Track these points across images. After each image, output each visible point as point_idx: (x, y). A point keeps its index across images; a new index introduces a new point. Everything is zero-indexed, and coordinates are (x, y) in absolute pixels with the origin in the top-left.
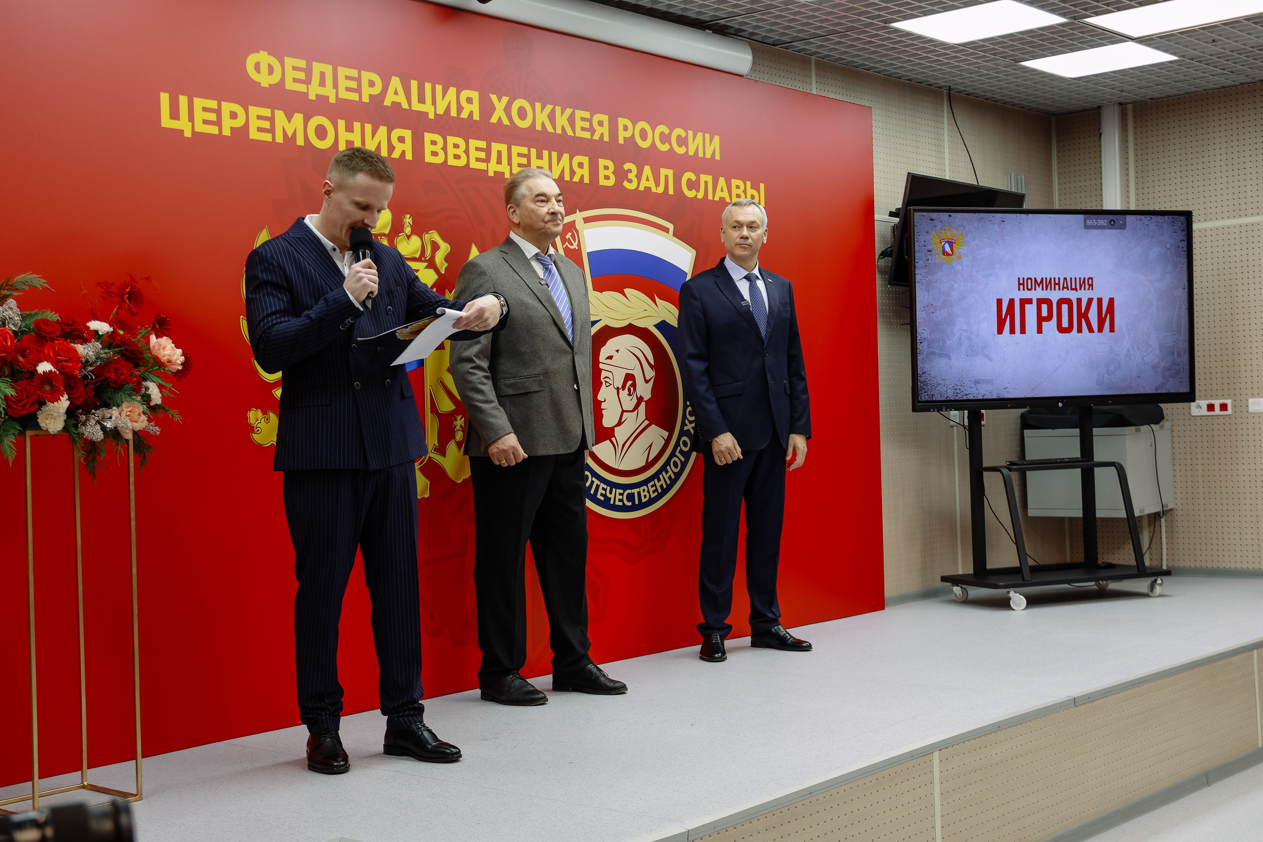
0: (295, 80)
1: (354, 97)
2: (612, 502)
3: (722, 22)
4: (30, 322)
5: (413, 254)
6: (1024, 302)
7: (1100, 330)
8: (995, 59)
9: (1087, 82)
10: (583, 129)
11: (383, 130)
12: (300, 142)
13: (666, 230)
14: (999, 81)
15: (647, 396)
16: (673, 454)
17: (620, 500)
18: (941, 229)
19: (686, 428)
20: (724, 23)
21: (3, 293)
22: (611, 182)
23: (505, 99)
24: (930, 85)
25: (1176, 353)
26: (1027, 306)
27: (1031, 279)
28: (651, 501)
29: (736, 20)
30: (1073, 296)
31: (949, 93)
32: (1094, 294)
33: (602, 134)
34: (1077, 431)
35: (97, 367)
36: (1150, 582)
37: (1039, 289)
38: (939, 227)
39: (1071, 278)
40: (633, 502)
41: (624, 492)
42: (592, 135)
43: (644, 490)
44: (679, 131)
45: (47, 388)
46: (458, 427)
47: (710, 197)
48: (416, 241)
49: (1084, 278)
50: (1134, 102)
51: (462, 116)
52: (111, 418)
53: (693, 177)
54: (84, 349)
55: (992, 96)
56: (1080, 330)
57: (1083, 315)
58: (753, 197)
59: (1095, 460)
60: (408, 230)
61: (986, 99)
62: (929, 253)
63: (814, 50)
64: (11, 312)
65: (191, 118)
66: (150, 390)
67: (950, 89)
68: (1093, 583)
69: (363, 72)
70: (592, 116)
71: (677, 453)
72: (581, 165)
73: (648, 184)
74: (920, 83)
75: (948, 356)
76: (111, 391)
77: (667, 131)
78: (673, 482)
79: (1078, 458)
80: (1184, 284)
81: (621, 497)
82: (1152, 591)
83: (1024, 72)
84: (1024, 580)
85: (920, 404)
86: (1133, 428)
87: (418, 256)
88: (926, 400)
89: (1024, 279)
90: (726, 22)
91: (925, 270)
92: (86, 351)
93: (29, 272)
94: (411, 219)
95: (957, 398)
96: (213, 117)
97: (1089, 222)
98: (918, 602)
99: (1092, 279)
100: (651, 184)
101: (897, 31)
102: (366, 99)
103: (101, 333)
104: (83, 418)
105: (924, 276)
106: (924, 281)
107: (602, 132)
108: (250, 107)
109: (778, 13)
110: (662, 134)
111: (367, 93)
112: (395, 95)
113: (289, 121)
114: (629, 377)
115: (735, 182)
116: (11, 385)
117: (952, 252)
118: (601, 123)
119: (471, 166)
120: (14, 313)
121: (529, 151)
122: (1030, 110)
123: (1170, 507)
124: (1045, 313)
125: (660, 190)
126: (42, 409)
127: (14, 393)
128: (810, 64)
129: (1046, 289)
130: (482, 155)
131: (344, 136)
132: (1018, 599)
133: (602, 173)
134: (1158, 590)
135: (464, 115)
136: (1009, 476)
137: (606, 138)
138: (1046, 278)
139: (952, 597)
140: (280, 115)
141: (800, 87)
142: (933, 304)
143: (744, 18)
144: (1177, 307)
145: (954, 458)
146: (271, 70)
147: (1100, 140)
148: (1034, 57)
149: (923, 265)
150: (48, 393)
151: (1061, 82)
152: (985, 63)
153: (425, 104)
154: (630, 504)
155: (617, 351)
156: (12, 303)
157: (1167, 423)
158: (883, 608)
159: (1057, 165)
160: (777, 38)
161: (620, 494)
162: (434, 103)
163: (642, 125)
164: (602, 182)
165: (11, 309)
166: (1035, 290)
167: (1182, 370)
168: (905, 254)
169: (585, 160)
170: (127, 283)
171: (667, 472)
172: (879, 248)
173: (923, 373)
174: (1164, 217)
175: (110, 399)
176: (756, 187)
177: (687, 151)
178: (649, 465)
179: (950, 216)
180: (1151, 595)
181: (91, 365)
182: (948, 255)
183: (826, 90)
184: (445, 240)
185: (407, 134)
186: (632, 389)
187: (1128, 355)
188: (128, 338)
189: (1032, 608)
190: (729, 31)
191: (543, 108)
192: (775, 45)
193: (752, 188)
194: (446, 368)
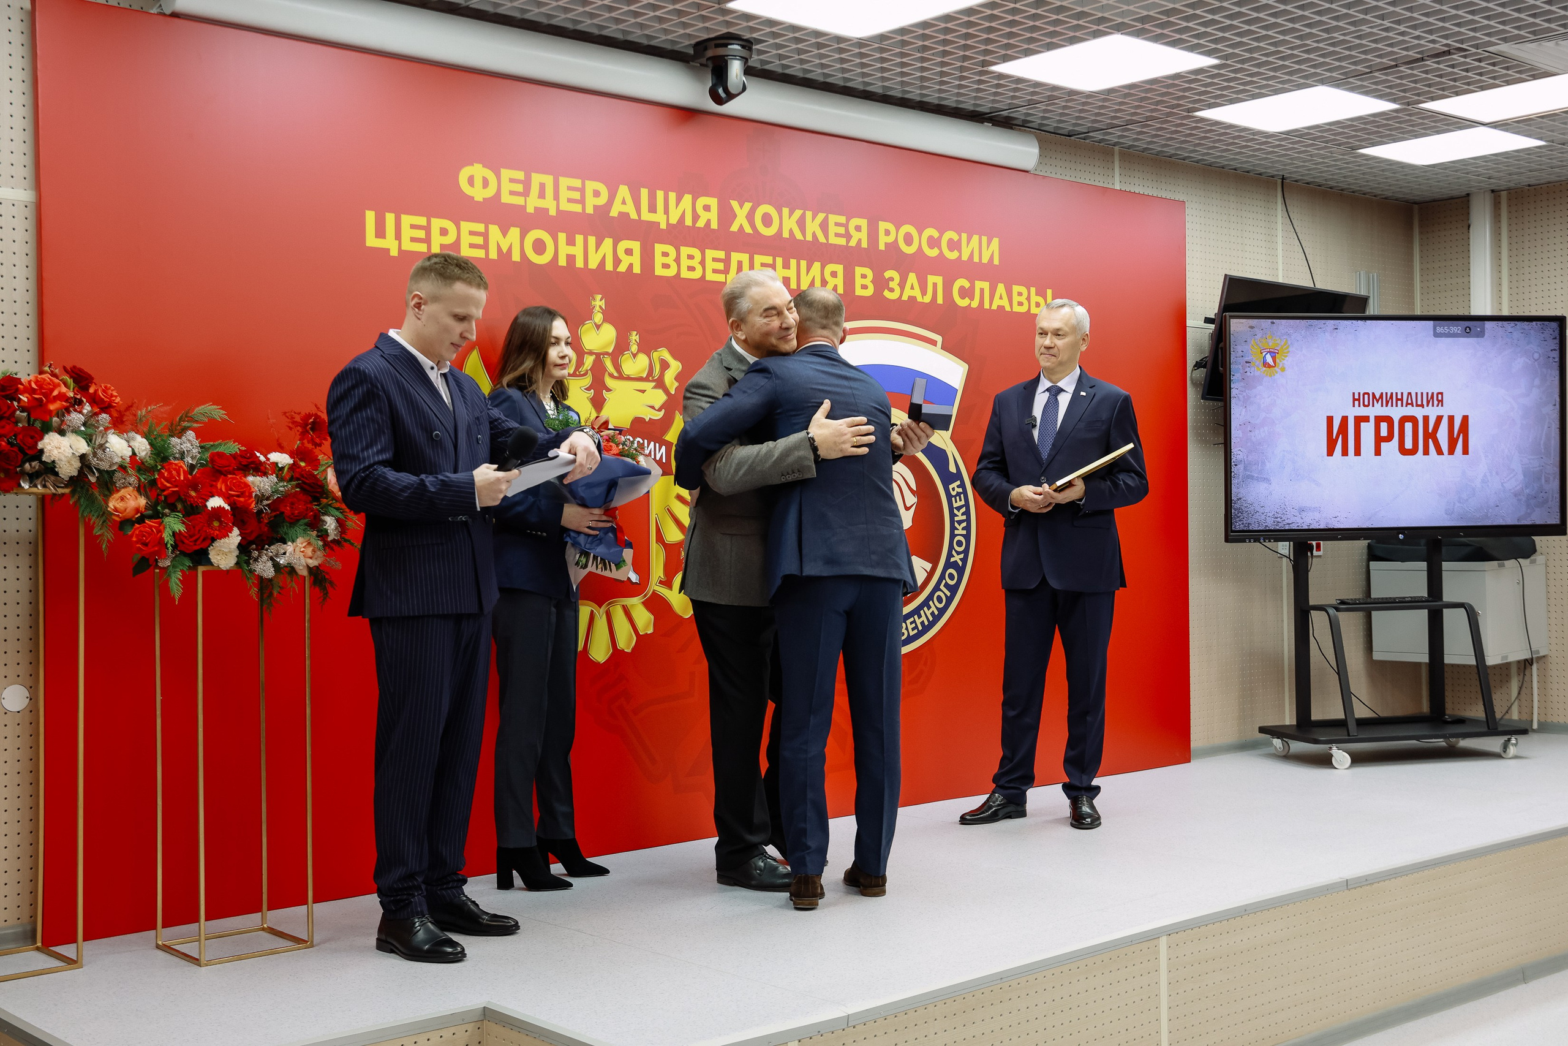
0: (512, 193)
1: (577, 208)
3: (1005, 113)
4: (207, 455)
5: (640, 373)
6: (1359, 420)
7: (1451, 451)
8: (1326, 147)
9: (1446, 169)
10: (837, 235)
11: (608, 243)
12: (516, 257)
13: (933, 343)
14: (1340, 169)
15: (907, 524)
16: (937, 588)
18: (1262, 337)
19: (952, 560)
20: (1007, 115)
21: (183, 425)
22: (869, 292)
23: (748, 206)
24: (1260, 174)
25: (1543, 478)
26: (1363, 424)
27: (1368, 394)
28: (910, 639)
29: (1019, 111)
30: (1418, 413)
31: (1282, 182)
32: (1445, 411)
33: (860, 241)
34: (1424, 565)
35: (274, 501)
36: (1503, 741)
37: (1378, 405)
38: (1259, 336)
39: (1417, 393)
42: (848, 242)
44: (951, 235)
45: (216, 524)
47: (987, 306)
48: (643, 360)
49: (1433, 393)
50: (1509, 190)
51: (698, 225)
52: (285, 553)
53: (967, 284)
54: (260, 482)
55: (1336, 184)
56: (1426, 452)
57: (1431, 435)
58: (1038, 305)
59: (1444, 600)
61: (1331, 188)
62: (1248, 364)
63: (1115, 140)
64: (189, 445)
65: (398, 236)
66: (328, 525)
67: (1283, 178)
68: (1441, 740)
69: (587, 182)
70: (848, 221)
71: (942, 587)
72: (834, 274)
73: (913, 293)
74: (1248, 172)
75: (1267, 480)
76: (287, 526)
77: (936, 234)
78: (936, 618)
79: (1423, 597)
80: (1555, 400)
82: (1505, 752)
83: (1366, 160)
84: (1349, 735)
85: (1234, 534)
86: (1495, 563)
87: (644, 375)
88: (1241, 529)
89: (1359, 393)
90: (1009, 113)
91: (1242, 384)
92: (262, 485)
93: (209, 403)
95: (1278, 528)
96: (421, 234)
97: (1439, 330)
98: (1233, 754)
99: (1442, 394)
100: (917, 293)
101: (1202, 120)
103: (280, 466)
104: (255, 554)
105: (1240, 391)
106: (1241, 396)
107: (860, 238)
108: (463, 224)
109: (1064, 104)
110: (930, 239)
111: (591, 203)
112: (623, 204)
113: (505, 236)
115: (1016, 289)
116: (182, 520)
117: (1274, 361)
118: (858, 228)
119: (707, 278)
120: (192, 445)
121: (774, 260)
122: (1386, 198)
123: (1542, 654)
124: (1384, 432)
125: (927, 299)
126: (213, 544)
127: (183, 528)
128: (1112, 155)
129: (1387, 406)
130: (720, 266)
131: (564, 251)
132: (1341, 756)
133: (859, 281)
134: (1512, 750)
135: (701, 224)
136: (1336, 617)
137: (864, 245)
138: (1387, 393)
139: (1271, 750)
140: (494, 231)
141: (1099, 181)
142: (1251, 421)
143: (1027, 109)
144: (1546, 427)
145: (1282, 593)
146: (486, 183)
147: (1469, 232)
148: (1374, 145)
149: (1240, 378)
150: (216, 530)
151: (1413, 170)
152: (1317, 152)
153: (656, 213)
156: (191, 435)
157: (1541, 557)
158: (1190, 762)
159: (1420, 260)
160: (1071, 128)
162: (666, 212)
163: (907, 228)
164: (859, 292)
165: (189, 440)
166: (1373, 406)
167: (1550, 500)
168: (1220, 366)
169: (839, 268)
170: (311, 413)
171: (929, 608)
172: (1191, 359)
173: (1238, 500)
174: (1531, 323)
175: (286, 534)
176: (1041, 293)
177: (960, 256)
178: (908, 600)
179: (1273, 323)
180: (1504, 756)
181: (268, 499)
182: (1270, 366)
183: (1132, 184)
184: (675, 357)
185: (636, 246)
187: (1484, 481)
188: (309, 471)
189: (1358, 766)
190: (1015, 122)
191: (791, 214)
192: (1070, 136)
193: (1037, 294)
194: (675, 494)
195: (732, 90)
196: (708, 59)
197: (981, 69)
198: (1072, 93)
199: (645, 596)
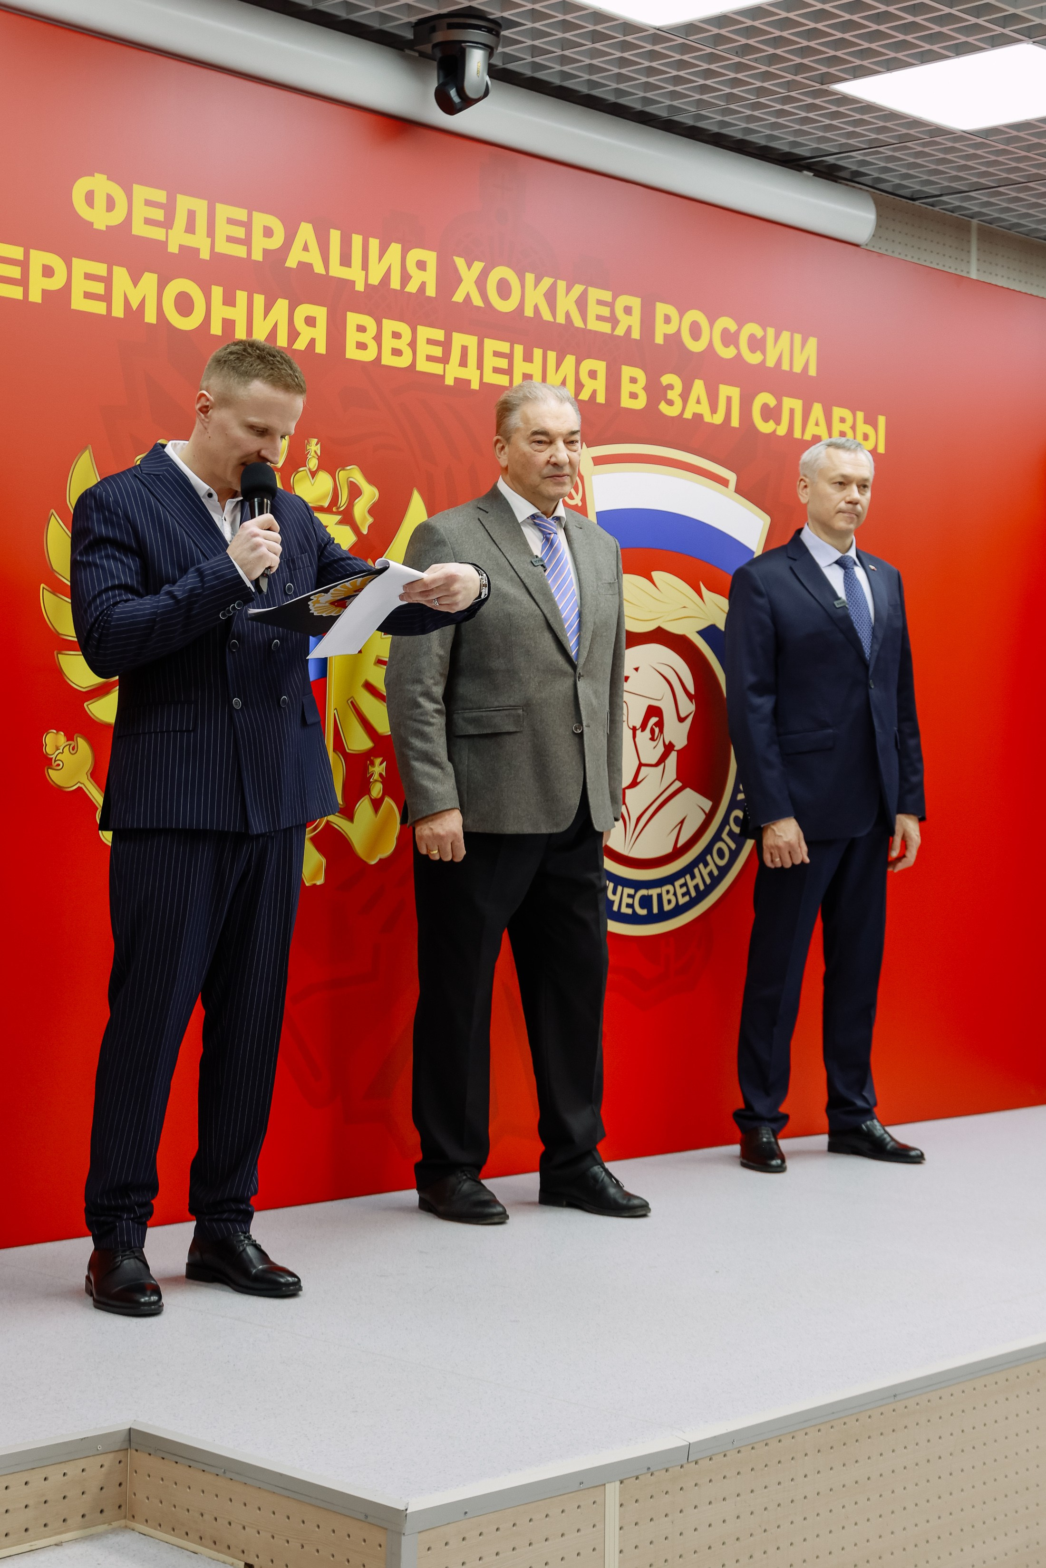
0: (148, 221)
1: (240, 251)
2: (615, 908)
3: (830, 159)
5: (321, 500)
10: (599, 318)
11: (282, 305)
12: (150, 317)
13: (724, 482)
15: (681, 742)
16: (717, 837)
17: (629, 906)
19: (740, 797)
20: (833, 161)
22: (640, 404)
23: (478, 266)
28: (679, 910)
29: (854, 157)
33: (629, 329)
40: (650, 908)
41: (635, 893)
42: (613, 329)
43: (668, 892)
44: (752, 329)
46: (376, 776)
47: (797, 434)
48: (324, 481)
51: (407, 289)
53: (772, 401)
58: (866, 437)
60: (313, 463)
63: (977, 209)
69: (255, 214)
70: (615, 298)
71: (724, 835)
72: (593, 374)
73: (699, 409)
77: (732, 326)
78: (716, 881)
81: (630, 901)
87: (326, 504)
90: (837, 159)
94: (319, 445)
96: (15, 272)
100: (704, 409)
102: (257, 256)
107: (630, 323)
108: (76, 261)
109: (920, 149)
110: (725, 332)
111: (260, 246)
112: (304, 250)
113: (135, 284)
114: (653, 711)
115: (838, 412)
118: (628, 310)
119: (419, 368)
121: (512, 348)
125: (718, 419)
128: (969, 231)
130: (438, 351)
131: (220, 312)
133: (626, 387)
135: (412, 287)
137: (636, 335)
140: (121, 275)
141: (951, 266)
143: (865, 155)
146: (111, 205)
153: (351, 267)
154: (643, 912)
155: (636, 669)
160: (918, 188)
161: (629, 896)
162: (365, 266)
163: (695, 315)
164: (626, 402)
169: (600, 366)
171: (706, 865)
176: (871, 421)
177: (764, 361)
178: (677, 852)
183: (994, 274)
184: (370, 480)
185: (320, 313)
186: (657, 730)
190: (842, 174)
191: (537, 283)
192: (913, 199)
193: (866, 422)
194: (362, 682)
195: (470, 93)
196: (435, 46)
197: (818, 86)
198: (939, 131)
199: (315, 829)
